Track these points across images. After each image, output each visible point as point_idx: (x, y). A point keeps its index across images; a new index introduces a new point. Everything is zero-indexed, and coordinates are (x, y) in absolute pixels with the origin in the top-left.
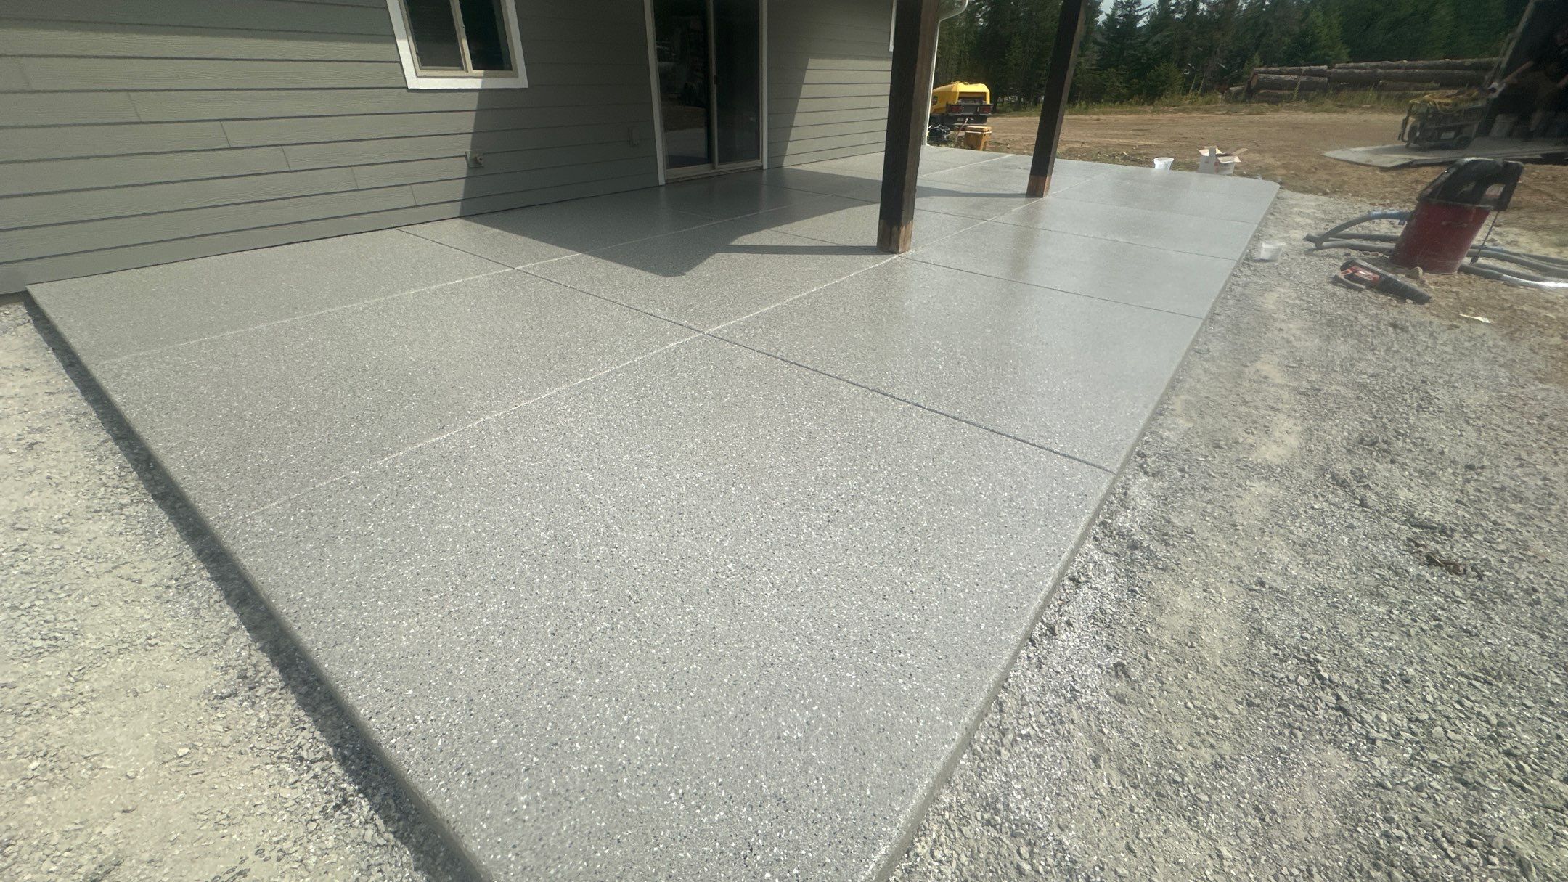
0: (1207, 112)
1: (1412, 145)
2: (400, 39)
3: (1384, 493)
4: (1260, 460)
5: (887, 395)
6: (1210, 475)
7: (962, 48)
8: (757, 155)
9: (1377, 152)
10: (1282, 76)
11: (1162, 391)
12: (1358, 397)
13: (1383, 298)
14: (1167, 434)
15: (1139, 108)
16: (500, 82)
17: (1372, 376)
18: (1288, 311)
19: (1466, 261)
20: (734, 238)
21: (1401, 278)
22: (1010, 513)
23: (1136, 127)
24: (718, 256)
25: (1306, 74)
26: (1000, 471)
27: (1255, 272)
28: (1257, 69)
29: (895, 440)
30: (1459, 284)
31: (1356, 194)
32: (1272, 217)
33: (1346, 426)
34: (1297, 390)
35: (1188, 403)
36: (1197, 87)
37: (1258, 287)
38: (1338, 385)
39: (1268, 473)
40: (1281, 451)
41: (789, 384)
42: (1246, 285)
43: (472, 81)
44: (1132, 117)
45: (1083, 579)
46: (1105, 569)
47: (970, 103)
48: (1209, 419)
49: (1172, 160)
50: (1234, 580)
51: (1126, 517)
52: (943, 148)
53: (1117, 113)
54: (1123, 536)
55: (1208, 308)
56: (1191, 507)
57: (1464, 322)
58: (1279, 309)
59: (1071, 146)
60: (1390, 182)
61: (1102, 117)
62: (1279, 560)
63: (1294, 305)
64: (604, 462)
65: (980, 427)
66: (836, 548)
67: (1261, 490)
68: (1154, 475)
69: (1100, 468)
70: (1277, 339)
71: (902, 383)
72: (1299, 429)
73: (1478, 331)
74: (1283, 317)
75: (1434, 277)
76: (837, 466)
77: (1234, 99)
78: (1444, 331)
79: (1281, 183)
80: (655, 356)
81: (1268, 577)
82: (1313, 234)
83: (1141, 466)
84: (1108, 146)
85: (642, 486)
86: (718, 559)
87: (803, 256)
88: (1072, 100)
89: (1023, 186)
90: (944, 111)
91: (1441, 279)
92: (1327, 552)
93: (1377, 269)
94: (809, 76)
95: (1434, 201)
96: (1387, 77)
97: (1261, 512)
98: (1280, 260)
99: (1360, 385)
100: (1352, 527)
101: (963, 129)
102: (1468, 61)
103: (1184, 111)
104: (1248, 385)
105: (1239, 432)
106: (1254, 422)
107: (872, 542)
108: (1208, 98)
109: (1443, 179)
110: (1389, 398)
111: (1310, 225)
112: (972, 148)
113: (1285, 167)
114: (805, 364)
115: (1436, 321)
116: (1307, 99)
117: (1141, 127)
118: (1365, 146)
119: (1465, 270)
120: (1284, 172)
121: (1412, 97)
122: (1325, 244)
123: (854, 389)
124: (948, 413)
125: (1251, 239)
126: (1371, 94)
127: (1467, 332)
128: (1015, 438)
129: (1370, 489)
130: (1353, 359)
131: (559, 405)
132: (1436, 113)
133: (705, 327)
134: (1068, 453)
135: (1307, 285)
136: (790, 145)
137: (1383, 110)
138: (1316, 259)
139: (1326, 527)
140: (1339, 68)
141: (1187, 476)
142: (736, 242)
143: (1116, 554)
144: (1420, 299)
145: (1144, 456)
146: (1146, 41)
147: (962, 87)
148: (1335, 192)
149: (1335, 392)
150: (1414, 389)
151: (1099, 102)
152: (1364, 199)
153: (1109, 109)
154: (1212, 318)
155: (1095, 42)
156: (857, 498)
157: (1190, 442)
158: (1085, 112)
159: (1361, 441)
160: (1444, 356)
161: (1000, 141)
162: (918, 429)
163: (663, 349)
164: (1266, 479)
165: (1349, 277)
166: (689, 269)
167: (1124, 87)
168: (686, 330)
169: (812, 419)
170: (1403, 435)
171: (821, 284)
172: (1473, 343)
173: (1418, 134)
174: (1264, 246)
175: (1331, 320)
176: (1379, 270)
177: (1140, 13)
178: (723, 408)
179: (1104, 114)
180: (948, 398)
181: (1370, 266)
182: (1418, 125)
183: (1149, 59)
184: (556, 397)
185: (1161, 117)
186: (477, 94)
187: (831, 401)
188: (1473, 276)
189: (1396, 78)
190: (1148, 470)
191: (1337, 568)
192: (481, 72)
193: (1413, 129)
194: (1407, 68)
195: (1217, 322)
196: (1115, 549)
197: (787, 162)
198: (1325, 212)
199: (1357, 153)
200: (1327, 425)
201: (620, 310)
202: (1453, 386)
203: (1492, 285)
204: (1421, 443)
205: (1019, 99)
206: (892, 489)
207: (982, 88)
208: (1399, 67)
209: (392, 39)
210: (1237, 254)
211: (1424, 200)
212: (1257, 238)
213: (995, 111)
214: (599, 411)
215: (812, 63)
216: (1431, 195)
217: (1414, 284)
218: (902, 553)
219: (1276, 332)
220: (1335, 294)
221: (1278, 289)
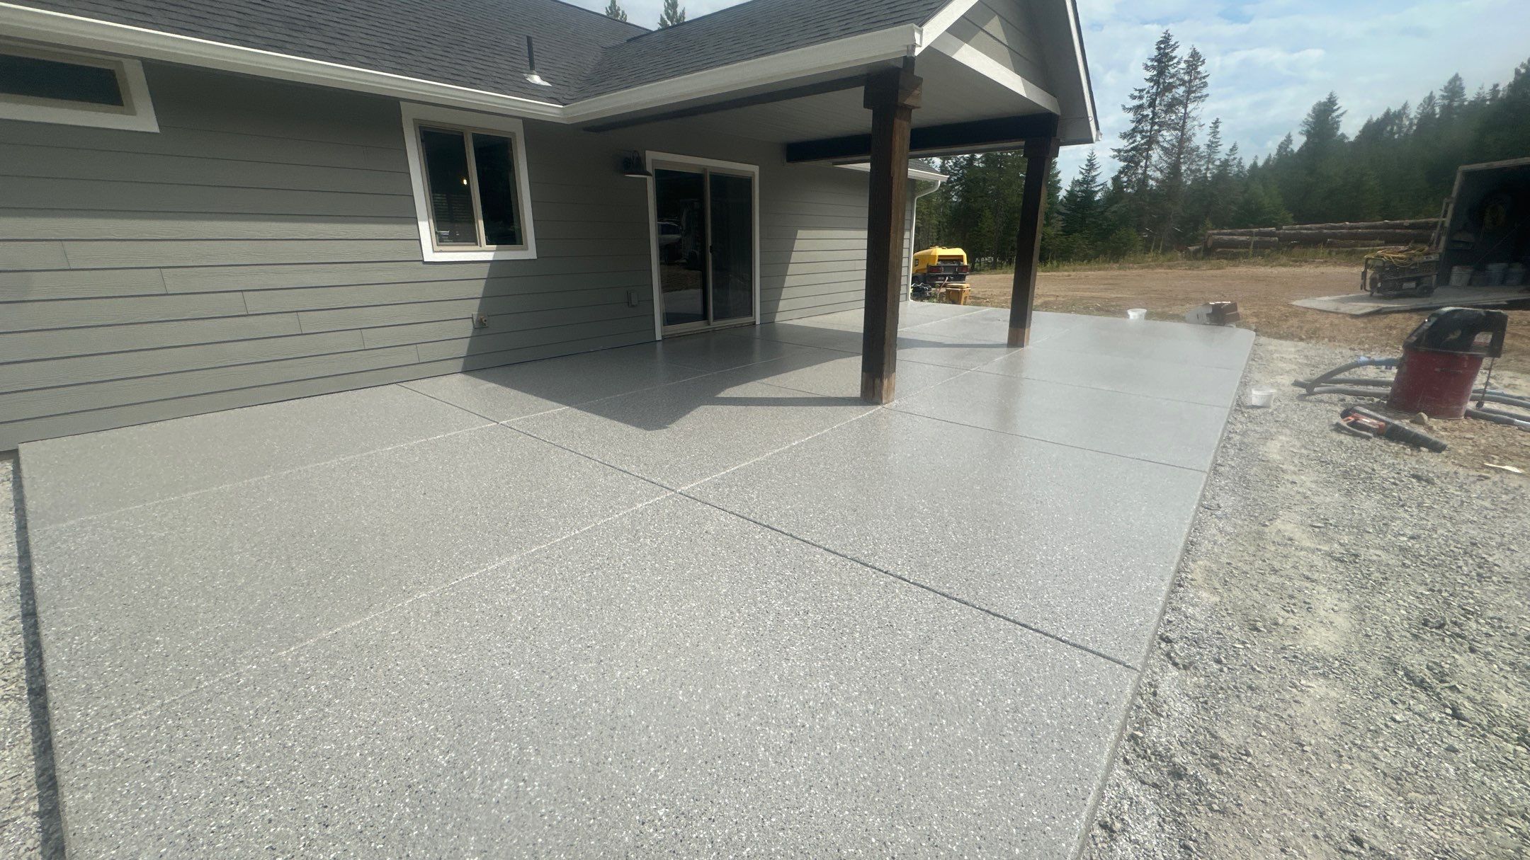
0: (1170, 267)
1: (1375, 294)
2: (422, 220)
3: (1478, 698)
4: (1310, 649)
5: (867, 566)
6: (1254, 669)
7: (941, 219)
8: (750, 312)
9: (1342, 301)
10: (1235, 237)
11: (1177, 559)
12: (1404, 564)
13: (1395, 447)
14: (1190, 610)
15: (1107, 265)
16: (510, 254)
17: (1412, 538)
18: (1296, 462)
19: (1471, 405)
20: (722, 389)
21: (1405, 423)
22: (1015, 730)
23: (1106, 282)
24: (702, 408)
25: (1257, 234)
26: (1000, 668)
27: (1251, 419)
28: (1210, 232)
29: (876, 624)
30: (1471, 430)
31: (1332, 339)
32: (1254, 363)
33: (1401, 602)
34: (1330, 554)
35: (1208, 570)
36: (1157, 247)
37: (1258, 436)
38: (1377, 548)
39: (1326, 667)
40: (1333, 637)
41: (759, 552)
42: (1244, 434)
43: (485, 253)
44: (1102, 273)
45: (1118, 826)
46: (1144, 810)
47: (949, 264)
48: (1236, 592)
49: (1145, 311)
50: (1320, 834)
51: (1160, 728)
52: (926, 303)
53: (1085, 270)
54: (1161, 757)
55: (1210, 458)
56: (1240, 716)
57: (1492, 471)
58: (1286, 459)
59: (1047, 299)
60: (1363, 328)
61: (1073, 274)
62: (1373, 802)
63: (1301, 456)
64: (537, 653)
65: (974, 606)
66: (797, 783)
67: (1322, 691)
68: (1185, 668)
69: (1119, 663)
70: (1293, 494)
71: (885, 550)
72: (1345, 605)
73: (1515, 483)
74: (1292, 468)
75: (1442, 423)
76: (807, 660)
77: (1194, 256)
78: (1474, 482)
79: (1255, 331)
80: (620, 518)
81: (1363, 828)
82: (1301, 380)
83: (1168, 655)
84: (1082, 298)
85: (575, 687)
86: (648, 800)
87: (786, 408)
88: (1043, 259)
89: (1003, 336)
90: (926, 271)
91: (1449, 424)
92: (1432, 790)
93: (1379, 416)
94: (798, 245)
95: (1422, 349)
96: (1334, 236)
97: (1330, 725)
98: (1273, 407)
99: (1401, 549)
100: (1452, 749)
101: (945, 286)
102: (1407, 222)
103: (1148, 267)
104: (1273, 549)
105: (1275, 610)
106: (1291, 597)
107: (843, 774)
108: (1169, 256)
109: (1425, 327)
110: (1440, 565)
111: (1294, 370)
112: (954, 302)
113: (1256, 315)
114: (779, 528)
115: (1461, 470)
116: (1263, 256)
117: (1111, 281)
118: (1329, 295)
119: (1469, 414)
120: (1255, 320)
121: (1367, 252)
122: (1316, 389)
123: (831, 557)
124: (936, 589)
125: (1240, 386)
126: (1322, 250)
127: (1500, 484)
128: (1014, 622)
129: (1459, 692)
130: (1384, 518)
131: (504, 578)
132: (1393, 267)
133: (678, 485)
134: (1079, 642)
135: (1309, 433)
136: (782, 304)
137: (1335, 264)
138: (1310, 405)
139: (1419, 750)
140: (1286, 229)
141: (1225, 669)
142: (722, 395)
143: (1155, 786)
144: (1436, 448)
145: (1168, 641)
146: (1105, 211)
147: (939, 251)
148: (1311, 338)
149: (1375, 558)
150: (1466, 553)
151: (1069, 261)
152: (1341, 344)
153: (1079, 267)
154: (1215, 470)
155: (1060, 213)
156: (827, 706)
157: (1221, 622)
158: (1057, 269)
159: (1426, 623)
160: (1485, 512)
161: (980, 296)
162: (901, 610)
163: (630, 510)
164: (1324, 675)
165: (1353, 424)
166: (673, 421)
167: (1090, 249)
168: (658, 488)
169: (781, 597)
170: (1473, 614)
171: (802, 437)
172: (1511, 496)
173: (1379, 285)
174: (1254, 392)
175: (1346, 472)
176: (1384, 418)
177: (1096, 189)
178: (683, 583)
179: (1074, 271)
180: (936, 569)
181: (1372, 413)
182: (1378, 276)
183: (1109, 225)
184: (504, 569)
185: (1128, 272)
186: (489, 265)
187: (804, 573)
188: (1483, 422)
189: (1343, 237)
190: (1178, 660)
191: (1453, 816)
192: (494, 247)
193: (1373, 281)
194: (1351, 228)
195: (1221, 474)
196: (1154, 776)
197: (779, 318)
198: (1306, 357)
199: (1324, 302)
200: (1378, 600)
201: (595, 466)
202: (1509, 549)
203: (1506, 430)
204: (1497, 624)
205: (995, 260)
206: (870, 692)
207: (958, 251)
208: (1341, 228)
209: (414, 220)
210: (1230, 402)
211: (1411, 348)
212: (1244, 384)
213: (973, 270)
214: (546, 586)
215: (801, 233)
216: (1418, 342)
217: (1421, 430)
218: (881, 793)
219: (1289, 486)
220: (1342, 443)
221: (1280, 437)
